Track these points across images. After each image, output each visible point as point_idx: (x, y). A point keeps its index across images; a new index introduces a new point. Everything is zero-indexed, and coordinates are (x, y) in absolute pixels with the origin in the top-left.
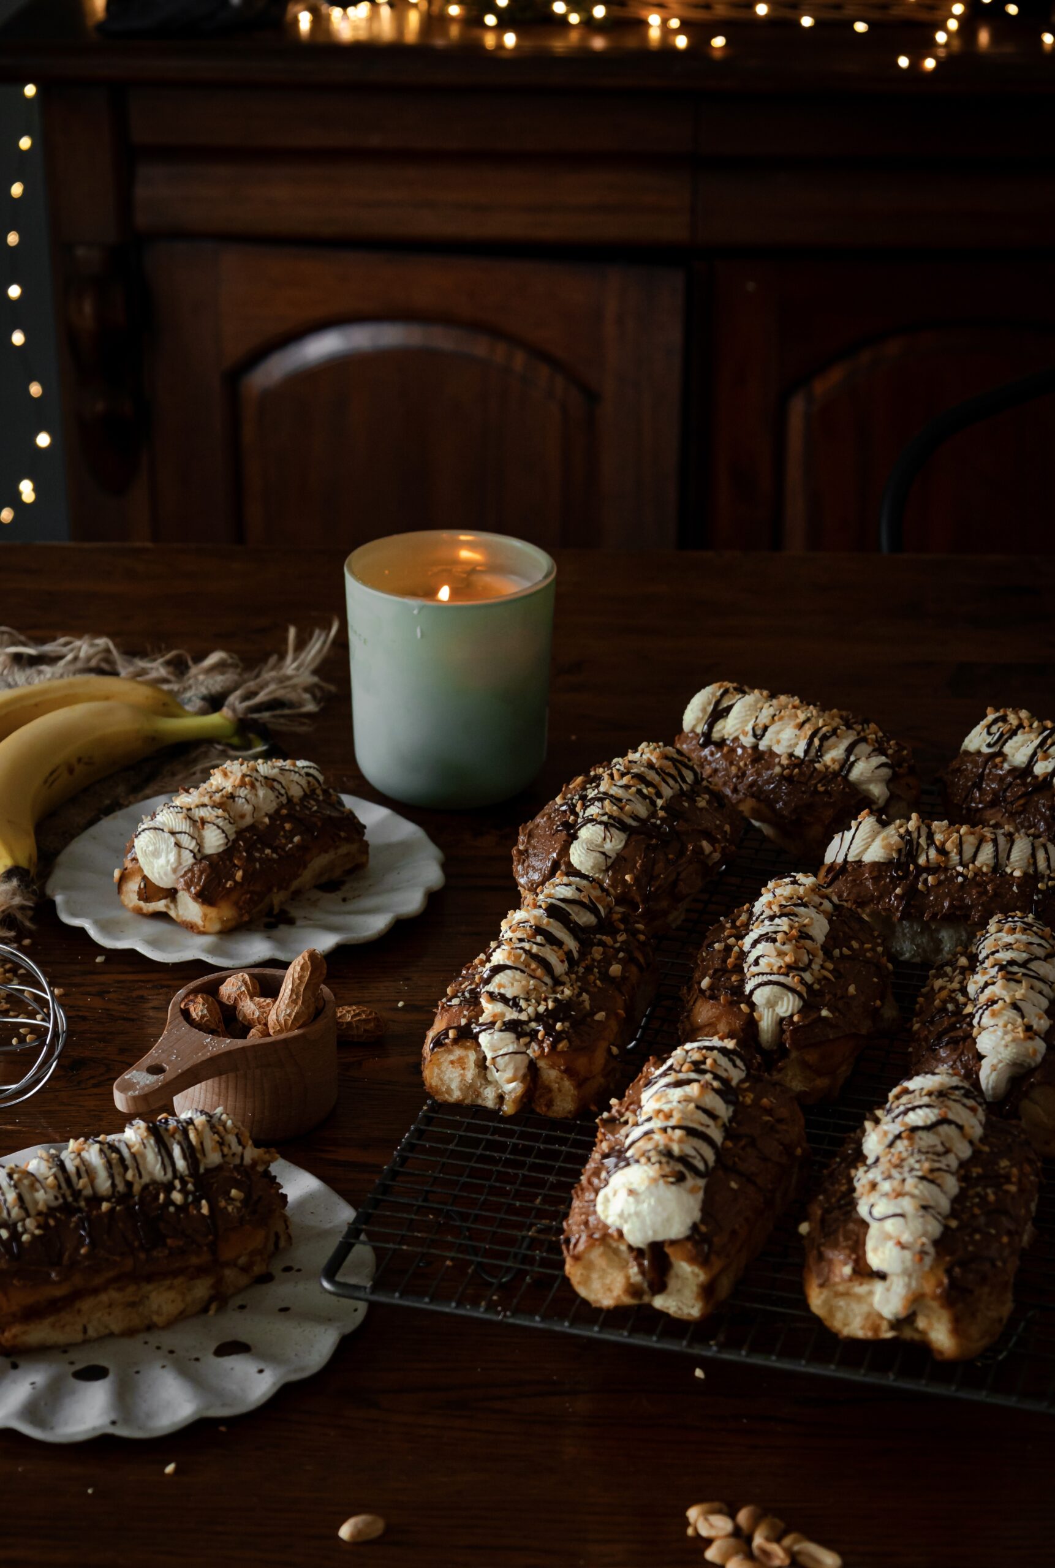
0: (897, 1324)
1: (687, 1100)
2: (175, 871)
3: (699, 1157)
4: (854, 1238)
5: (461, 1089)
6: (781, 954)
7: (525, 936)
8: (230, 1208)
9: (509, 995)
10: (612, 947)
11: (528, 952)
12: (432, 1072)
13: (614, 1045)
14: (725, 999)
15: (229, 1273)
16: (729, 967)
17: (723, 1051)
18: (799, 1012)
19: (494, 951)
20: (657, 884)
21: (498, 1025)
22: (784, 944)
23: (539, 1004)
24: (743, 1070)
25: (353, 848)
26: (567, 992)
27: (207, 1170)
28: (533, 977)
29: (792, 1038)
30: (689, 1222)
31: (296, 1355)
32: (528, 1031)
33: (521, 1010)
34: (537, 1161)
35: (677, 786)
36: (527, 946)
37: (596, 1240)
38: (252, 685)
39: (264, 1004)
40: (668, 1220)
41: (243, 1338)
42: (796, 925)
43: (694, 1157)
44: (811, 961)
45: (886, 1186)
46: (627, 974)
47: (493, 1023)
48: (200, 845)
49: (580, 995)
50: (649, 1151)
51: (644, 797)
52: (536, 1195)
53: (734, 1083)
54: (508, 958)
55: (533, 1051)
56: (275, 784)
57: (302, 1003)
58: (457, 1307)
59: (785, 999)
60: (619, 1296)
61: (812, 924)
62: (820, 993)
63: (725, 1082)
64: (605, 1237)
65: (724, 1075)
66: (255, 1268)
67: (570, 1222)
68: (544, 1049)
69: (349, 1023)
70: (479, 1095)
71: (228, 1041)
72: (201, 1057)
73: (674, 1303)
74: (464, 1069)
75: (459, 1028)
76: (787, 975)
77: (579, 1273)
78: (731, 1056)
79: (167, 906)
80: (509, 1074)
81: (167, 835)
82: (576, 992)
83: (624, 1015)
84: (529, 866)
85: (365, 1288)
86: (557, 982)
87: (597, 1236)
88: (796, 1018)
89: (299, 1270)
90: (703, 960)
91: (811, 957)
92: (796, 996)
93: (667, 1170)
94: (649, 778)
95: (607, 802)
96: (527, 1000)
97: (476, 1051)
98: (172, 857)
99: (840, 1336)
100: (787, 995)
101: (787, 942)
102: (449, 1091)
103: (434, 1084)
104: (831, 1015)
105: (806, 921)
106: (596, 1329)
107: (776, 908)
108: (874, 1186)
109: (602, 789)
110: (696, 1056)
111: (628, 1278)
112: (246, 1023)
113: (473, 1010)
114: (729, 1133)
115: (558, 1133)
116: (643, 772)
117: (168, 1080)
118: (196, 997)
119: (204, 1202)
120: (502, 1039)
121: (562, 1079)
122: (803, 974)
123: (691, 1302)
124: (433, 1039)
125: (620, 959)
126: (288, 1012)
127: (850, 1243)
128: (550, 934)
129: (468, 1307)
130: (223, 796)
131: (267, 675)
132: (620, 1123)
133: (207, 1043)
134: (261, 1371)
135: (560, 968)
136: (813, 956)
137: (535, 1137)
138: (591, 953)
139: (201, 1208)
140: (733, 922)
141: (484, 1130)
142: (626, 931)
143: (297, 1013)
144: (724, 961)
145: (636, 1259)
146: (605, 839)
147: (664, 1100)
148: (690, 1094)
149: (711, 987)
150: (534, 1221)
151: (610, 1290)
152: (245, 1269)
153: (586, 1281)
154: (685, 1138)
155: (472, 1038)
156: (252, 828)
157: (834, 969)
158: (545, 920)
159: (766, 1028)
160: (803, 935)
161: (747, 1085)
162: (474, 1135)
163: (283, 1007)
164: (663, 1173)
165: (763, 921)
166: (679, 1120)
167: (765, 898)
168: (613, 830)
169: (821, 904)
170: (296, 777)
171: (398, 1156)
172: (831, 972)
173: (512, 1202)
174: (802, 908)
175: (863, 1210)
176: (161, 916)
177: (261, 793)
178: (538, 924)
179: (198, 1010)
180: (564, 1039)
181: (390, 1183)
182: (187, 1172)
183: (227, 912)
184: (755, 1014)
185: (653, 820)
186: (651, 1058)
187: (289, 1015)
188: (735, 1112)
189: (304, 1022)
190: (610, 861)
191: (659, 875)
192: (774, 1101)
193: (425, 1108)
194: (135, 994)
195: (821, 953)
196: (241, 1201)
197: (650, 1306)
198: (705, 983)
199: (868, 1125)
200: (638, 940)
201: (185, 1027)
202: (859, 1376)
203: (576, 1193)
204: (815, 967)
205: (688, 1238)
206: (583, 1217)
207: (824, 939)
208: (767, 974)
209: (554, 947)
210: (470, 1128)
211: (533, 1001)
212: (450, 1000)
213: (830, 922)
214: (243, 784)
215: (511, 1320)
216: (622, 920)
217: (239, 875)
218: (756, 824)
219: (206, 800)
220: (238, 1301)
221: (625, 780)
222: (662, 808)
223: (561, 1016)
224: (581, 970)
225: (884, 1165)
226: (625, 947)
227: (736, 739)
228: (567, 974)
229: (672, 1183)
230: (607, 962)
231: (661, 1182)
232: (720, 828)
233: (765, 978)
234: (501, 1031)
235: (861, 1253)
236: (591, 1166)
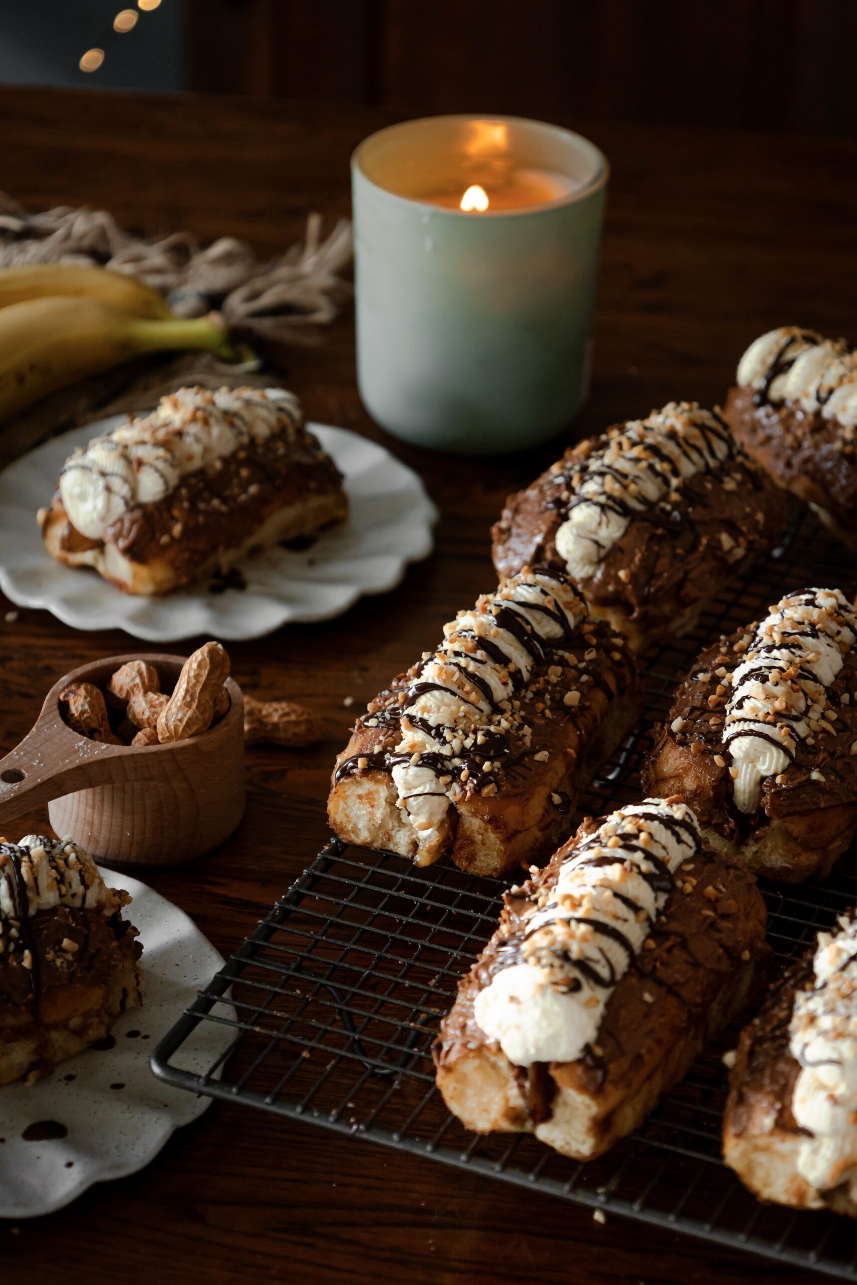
0: (825, 1194)
1: (605, 884)
2: (103, 519)
3: (603, 962)
4: (782, 1081)
5: (369, 830)
6: (769, 697)
7: (462, 649)
8: (59, 962)
9: (432, 722)
10: (575, 667)
11: (463, 670)
12: (337, 807)
13: (556, 792)
14: (696, 747)
15: (57, 1037)
16: (711, 705)
17: (668, 822)
18: (783, 772)
19: (426, 663)
20: (659, 583)
21: (415, 758)
22: (777, 684)
23: (467, 736)
24: (691, 848)
25: (328, 500)
26: (505, 724)
27: (40, 912)
28: (466, 701)
29: (772, 804)
30: (580, 1043)
31: (117, 1147)
32: (451, 768)
33: (445, 743)
34: (444, 929)
35: (701, 463)
36: (462, 661)
37: (471, 1050)
38: (258, 283)
39: (157, 702)
40: (553, 1039)
41: (61, 1116)
42: (798, 660)
43: (597, 962)
44: (808, 708)
45: (826, 1022)
46: (587, 704)
47: (410, 755)
48: (134, 491)
49: (521, 726)
50: (542, 949)
51: (657, 474)
52: (433, 974)
53: (672, 866)
54: (439, 676)
55: (454, 793)
56: (238, 422)
57: (197, 707)
58: (303, 1112)
59: (768, 755)
60: (496, 1121)
61: (818, 660)
62: (814, 750)
63: (660, 863)
64: (482, 1048)
65: (659, 853)
66: (90, 1032)
67: (449, 1022)
68: (466, 792)
69: (276, 725)
70: (390, 838)
71: (104, 746)
72: (69, 764)
73: (561, 1137)
74: (372, 806)
75: (370, 757)
76: (774, 724)
77: (451, 1087)
78: (677, 829)
79: (96, 559)
80: (422, 819)
81: (95, 476)
82: (516, 723)
83: (575, 756)
84: (509, 549)
85: (199, 1077)
86: (497, 709)
87: (472, 1046)
88: (778, 780)
89: (146, 1037)
90: (683, 693)
91: (809, 703)
92: (782, 752)
93: (559, 975)
94: (665, 451)
95: (608, 478)
96: (453, 730)
97: (388, 786)
98: (100, 503)
99: (759, 1199)
100: (770, 749)
101: (781, 682)
102: (355, 830)
103: (338, 820)
104: (823, 779)
105: (811, 657)
106: (463, 1157)
107: (777, 638)
108: (812, 1019)
109: (607, 460)
110: (629, 827)
111: (507, 1100)
112: (135, 723)
113: (391, 736)
114: (656, 931)
115: (478, 895)
116: (659, 443)
117: (23, 791)
118: (78, 687)
119: (27, 952)
120: (416, 776)
121: (486, 830)
122: (795, 724)
123: (582, 1137)
124: (340, 766)
125: (583, 683)
126: (180, 716)
127: (777, 1088)
128: (496, 648)
129: (316, 1114)
130: (167, 433)
131: (283, 272)
132: (530, 901)
133: (79, 747)
134: (70, 1165)
135: (501, 692)
136: (813, 701)
137: (448, 898)
138: (547, 674)
139: (22, 960)
140: (732, 644)
141: (389, 883)
142: (597, 647)
143: (189, 719)
144: (706, 698)
145: (517, 1078)
146: (600, 524)
147: (578, 882)
148: (611, 878)
149: (684, 730)
150: (421, 1008)
151: (486, 1110)
152: (78, 1033)
153: (460, 1096)
154: (590, 937)
155: (385, 770)
156: (201, 473)
157: (837, 719)
158: (494, 630)
159: (742, 788)
160: (805, 673)
161: (691, 867)
162: (377, 889)
163: (174, 710)
164: (554, 980)
165: (759, 652)
166: (588, 911)
167: (773, 619)
168: (612, 515)
169: (839, 633)
170: (263, 413)
171: (280, 908)
172: (832, 723)
173: (400, 981)
174: (810, 639)
175: (795, 1048)
176: (88, 569)
177: (215, 430)
178: (483, 635)
179: (78, 704)
180: (491, 782)
181: (262, 943)
182: (12, 914)
183: (160, 572)
184: (731, 770)
185: (662, 505)
186: (585, 819)
187: (180, 721)
188: (668, 903)
189: (198, 730)
190: (603, 552)
191: (661, 573)
192: (723, 890)
193: (326, 848)
194: (41, 664)
195: (823, 698)
196: (74, 954)
197: (532, 1136)
198: (677, 724)
199: (822, 937)
200: (612, 659)
201: (59, 723)
202: (774, 1252)
203: (463, 985)
204: (814, 715)
205: (579, 1061)
206: (461, 1019)
207: (833, 679)
208: (750, 720)
209: (497, 666)
210: (375, 879)
211: (460, 732)
212: (367, 720)
213: (846, 658)
214: (194, 419)
215: (365, 1136)
216: (595, 633)
217: (177, 529)
218: (814, 507)
219: (147, 436)
220: (65, 1070)
221: (636, 452)
222: (677, 490)
223: (492, 753)
224: (530, 695)
225: (830, 993)
226: (593, 669)
227: (797, 402)
228: (509, 699)
229: (564, 993)
230: (565, 685)
231: (549, 991)
232: (747, 517)
233: (746, 726)
234: (417, 766)
235: (787, 1102)
236: (487, 951)
